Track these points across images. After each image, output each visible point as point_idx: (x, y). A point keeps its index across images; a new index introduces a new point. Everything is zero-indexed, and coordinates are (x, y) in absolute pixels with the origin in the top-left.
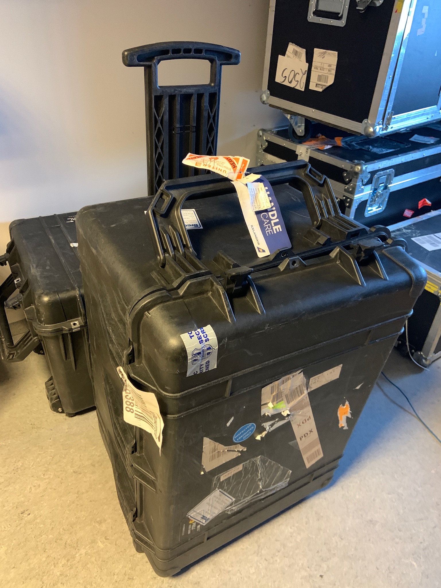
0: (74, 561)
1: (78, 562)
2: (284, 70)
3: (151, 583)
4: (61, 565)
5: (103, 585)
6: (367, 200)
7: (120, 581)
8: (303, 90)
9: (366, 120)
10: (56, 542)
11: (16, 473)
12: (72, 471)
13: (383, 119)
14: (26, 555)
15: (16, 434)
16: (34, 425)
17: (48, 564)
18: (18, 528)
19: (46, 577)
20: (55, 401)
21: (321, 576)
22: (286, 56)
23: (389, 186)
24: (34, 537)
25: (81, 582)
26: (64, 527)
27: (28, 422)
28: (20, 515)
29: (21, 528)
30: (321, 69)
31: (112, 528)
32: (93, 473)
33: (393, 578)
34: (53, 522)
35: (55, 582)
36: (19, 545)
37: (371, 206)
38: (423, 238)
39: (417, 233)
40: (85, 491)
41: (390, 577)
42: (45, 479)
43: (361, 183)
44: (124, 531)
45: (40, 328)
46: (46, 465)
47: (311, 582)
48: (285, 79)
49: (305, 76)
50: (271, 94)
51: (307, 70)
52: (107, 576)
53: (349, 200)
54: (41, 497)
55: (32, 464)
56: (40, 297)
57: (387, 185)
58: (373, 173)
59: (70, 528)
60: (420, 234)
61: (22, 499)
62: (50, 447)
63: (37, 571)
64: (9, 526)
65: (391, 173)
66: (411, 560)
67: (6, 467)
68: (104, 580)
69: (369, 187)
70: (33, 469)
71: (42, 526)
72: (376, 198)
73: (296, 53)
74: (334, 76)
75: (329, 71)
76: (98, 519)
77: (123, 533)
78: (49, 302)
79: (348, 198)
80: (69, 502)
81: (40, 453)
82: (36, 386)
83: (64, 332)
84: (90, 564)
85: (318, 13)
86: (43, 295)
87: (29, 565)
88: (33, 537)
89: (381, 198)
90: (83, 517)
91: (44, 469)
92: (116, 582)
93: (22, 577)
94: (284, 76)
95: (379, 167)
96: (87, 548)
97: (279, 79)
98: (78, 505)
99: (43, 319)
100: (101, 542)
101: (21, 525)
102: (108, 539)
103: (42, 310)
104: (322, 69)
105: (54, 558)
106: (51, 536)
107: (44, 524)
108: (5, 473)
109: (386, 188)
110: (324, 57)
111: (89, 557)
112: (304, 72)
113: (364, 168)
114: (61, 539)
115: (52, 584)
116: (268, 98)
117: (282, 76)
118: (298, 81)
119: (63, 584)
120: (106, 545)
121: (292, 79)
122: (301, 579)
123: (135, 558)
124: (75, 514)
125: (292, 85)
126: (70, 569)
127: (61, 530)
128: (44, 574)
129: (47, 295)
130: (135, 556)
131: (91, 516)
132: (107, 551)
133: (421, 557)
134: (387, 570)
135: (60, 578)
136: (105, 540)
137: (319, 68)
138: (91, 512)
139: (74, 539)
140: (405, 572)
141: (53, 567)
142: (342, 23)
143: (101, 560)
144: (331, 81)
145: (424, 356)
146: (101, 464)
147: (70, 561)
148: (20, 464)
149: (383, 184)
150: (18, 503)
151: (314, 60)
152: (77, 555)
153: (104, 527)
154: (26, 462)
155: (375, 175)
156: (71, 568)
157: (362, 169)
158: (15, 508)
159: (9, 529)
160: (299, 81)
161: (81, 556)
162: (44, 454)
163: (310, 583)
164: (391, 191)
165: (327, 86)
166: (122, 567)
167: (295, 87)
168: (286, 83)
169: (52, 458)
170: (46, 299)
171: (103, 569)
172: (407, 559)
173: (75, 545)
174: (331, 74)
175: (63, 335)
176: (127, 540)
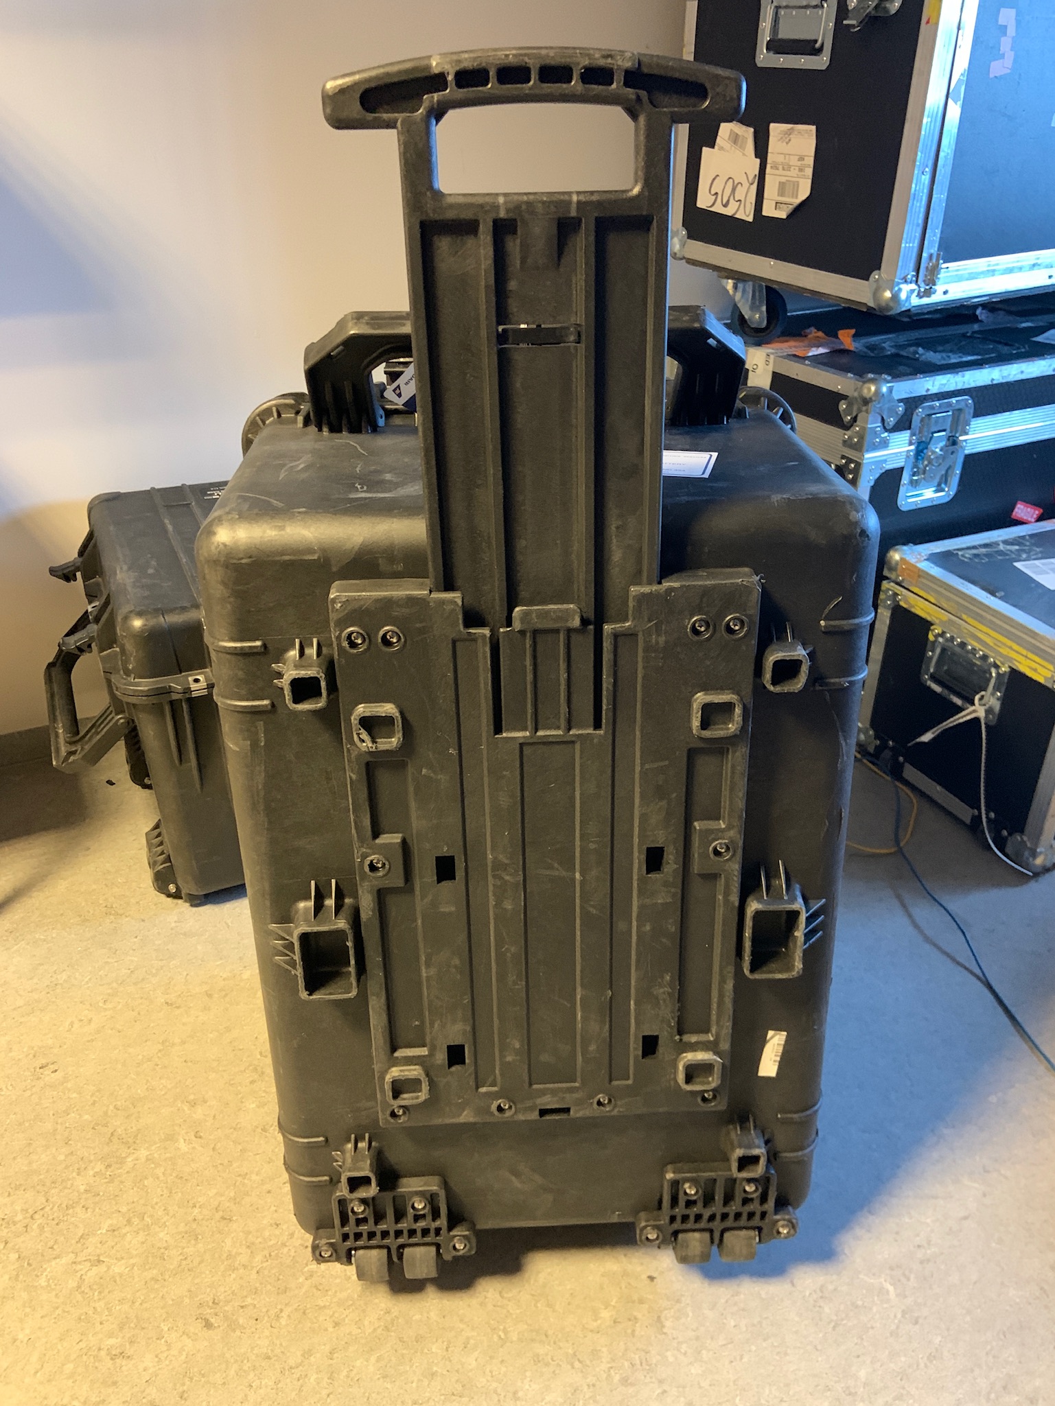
0: (121, 1168)
1: (128, 1172)
2: (714, 179)
3: (267, 1234)
4: (91, 1173)
5: (165, 1223)
6: (902, 468)
7: (203, 1219)
8: (750, 219)
9: (876, 272)
10: (93, 1128)
11: (51, 992)
12: (163, 1000)
13: (918, 270)
14: (30, 1144)
15: (72, 921)
16: (112, 907)
17: (67, 1167)
18: (28, 1093)
19: (57, 1190)
20: (162, 867)
21: (651, 1278)
22: (716, 147)
23: (961, 438)
24: (53, 1115)
25: (124, 1209)
26: (119, 1103)
27: (101, 902)
28: (38, 1070)
29: (32, 1095)
30: (784, 169)
31: (214, 1117)
32: (206, 1009)
33: (827, 1310)
34: (99, 1091)
35: (71, 1202)
36: (20, 1124)
37: (915, 484)
38: (1043, 564)
39: (1032, 553)
40: (180, 1041)
41: (820, 1307)
42: (106, 1010)
43: (880, 424)
44: (239, 1126)
45: (125, 684)
46: (115, 985)
47: (623, 1287)
48: (716, 198)
49: (755, 186)
50: (690, 236)
51: (757, 173)
52: (179, 1207)
53: (853, 465)
54: (88, 1041)
55: (86, 980)
56: (126, 618)
57: (957, 435)
58: (912, 403)
59: (131, 1106)
60: (1040, 555)
61: (50, 1042)
62: (131, 952)
63: (42, 1177)
64: (10, 1088)
65: (962, 405)
66: (882, 1280)
67: (35, 980)
68: (171, 1214)
69: (905, 436)
70: (88, 988)
71: (75, 1095)
72: (927, 466)
73: (735, 139)
74: (809, 181)
75: (801, 170)
76: (192, 1097)
77: (235, 1129)
78: (142, 630)
79: (850, 461)
80: (140, 1057)
81: (109, 960)
82: (134, 837)
83: (175, 697)
84: (151, 1179)
85: (777, 46)
86: (132, 615)
87: (30, 1163)
88: (51, 1115)
89: (940, 464)
90: (161, 1090)
91: (110, 991)
92: (195, 1220)
93: (10, 1184)
94: (713, 192)
95: (928, 390)
96: (153, 1148)
97: (703, 201)
98: (158, 1065)
99: (130, 667)
100: (185, 1140)
101: (34, 1089)
102: (200, 1137)
103: (129, 647)
104: (787, 167)
105: (82, 1159)
106: (86, 1117)
107: (79, 1093)
108: (30, 990)
109: (953, 441)
110: (790, 140)
111: (153, 1166)
112: (751, 178)
113: (884, 389)
114: (106, 1126)
115: (64, 1206)
116: (683, 245)
117: (710, 192)
118: (740, 200)
119: (87, 1209)
120: (194, 1148)
121: (729, 197)
122: (603, 1276)
123: (246, 1181)
124: (147, 1081)
125: (728, 211)
126: (109, 1182)
127: (111, 1107)
128: (53, 1185)
129: (140, 614)
130: (248, 1177)
131: (178, 1090)
132: (193, 1160)
133: (912, 1277)
134: (815, 1291)
135: (84, 1196)
136: (194, 1139)
137: (781, 167)
138: (180, 1081)
139: (132, 1128)
140: (860, 1303)
141: (74, 1174)
142: (821, 62)
143: (174, 1175)
144: (804, 192)
145: (1029, 845)
146: (226, 995)
147: (112, 1168)
148: (64, 976)
149: (944, 433)
150: (40, 1048)
151: (770, 150)
152: (129, 1159)
153: (199, 1113)
154: (77, 974)
155: (917, 407)
156: (111, 1181)
157: (877, 392)
158: (31, 1056)
159: (8, 1093)
160: (743, 200)
161: (136, 1162)
162: (116, 964)
163: (621, 1288)
164: (967, 452)
165: (795, 205)
166: (216, 1194)
167: (735, 214)
168: (718, 208)
169: (129, 971)
170: (137, 623)
171: (173, 1192)
172: (874, 1275)
173: (131, 1140)
174: (804, 177)
175: (172, 703)
176: (240, 1144)
